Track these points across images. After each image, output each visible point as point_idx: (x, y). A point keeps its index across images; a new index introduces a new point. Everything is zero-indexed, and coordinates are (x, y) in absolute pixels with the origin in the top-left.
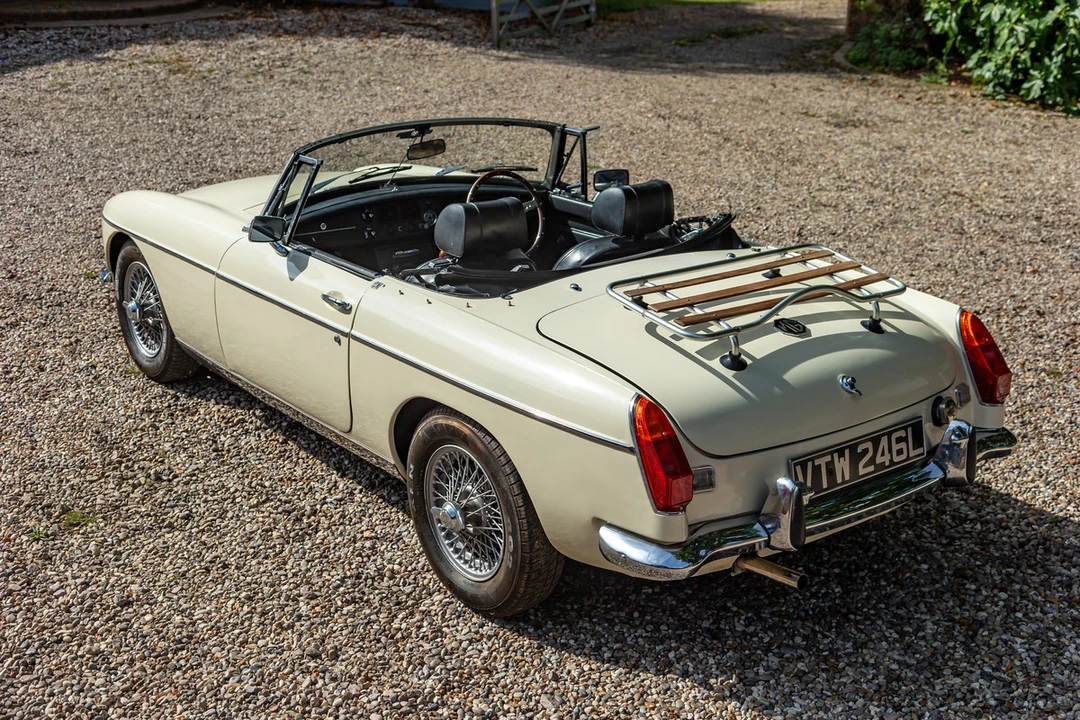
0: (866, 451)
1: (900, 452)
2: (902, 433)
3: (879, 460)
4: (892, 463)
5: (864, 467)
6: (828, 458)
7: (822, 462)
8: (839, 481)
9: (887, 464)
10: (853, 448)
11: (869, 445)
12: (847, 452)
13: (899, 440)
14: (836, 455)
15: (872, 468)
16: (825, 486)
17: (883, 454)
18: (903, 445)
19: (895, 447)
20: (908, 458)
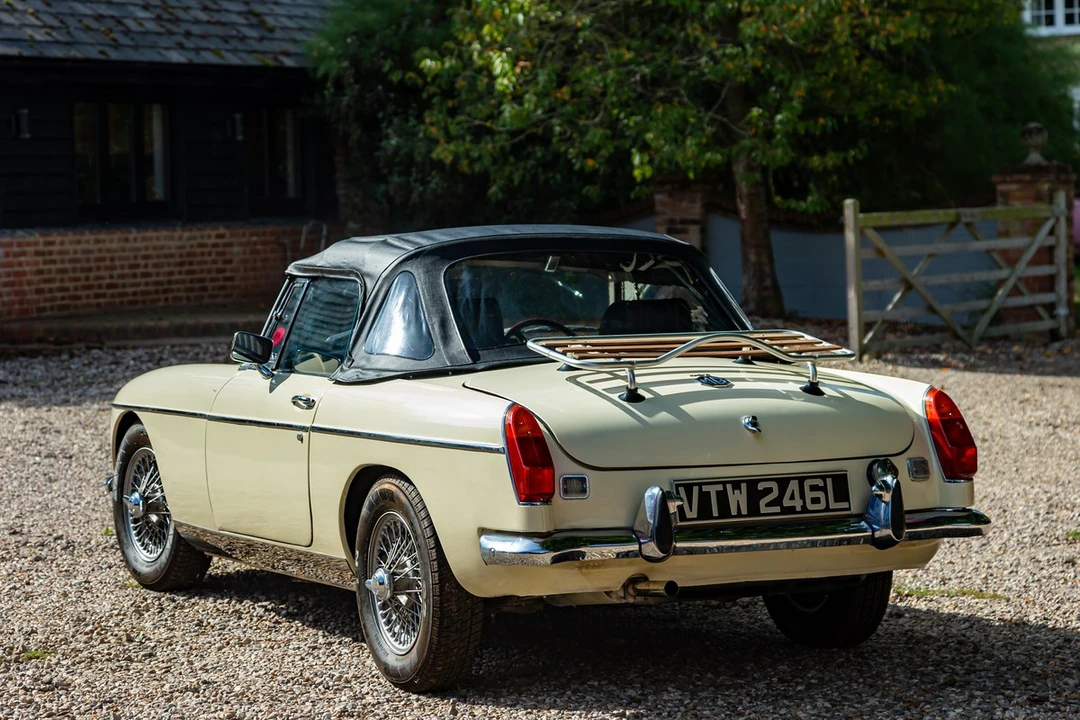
0: (769, 491)
1: (816, 501)
2: (820, 483)
3: (787, 502)
4: (804, 509)
5: (768, 505)
6: (720, 488)
7: (713, 490)
8: (734, 512)
9: (798, 509)
10: (752, 483)
11: (774, 486)
12: (744, 486)
13: (813, 488)
14: (729, 487)
15: (777, 509)
16: (715, 513)
17: (792, 497)
18: (820, 495)
19: (809, 495)
20: (827, 509)
